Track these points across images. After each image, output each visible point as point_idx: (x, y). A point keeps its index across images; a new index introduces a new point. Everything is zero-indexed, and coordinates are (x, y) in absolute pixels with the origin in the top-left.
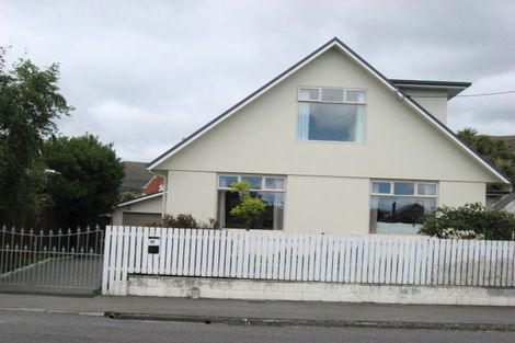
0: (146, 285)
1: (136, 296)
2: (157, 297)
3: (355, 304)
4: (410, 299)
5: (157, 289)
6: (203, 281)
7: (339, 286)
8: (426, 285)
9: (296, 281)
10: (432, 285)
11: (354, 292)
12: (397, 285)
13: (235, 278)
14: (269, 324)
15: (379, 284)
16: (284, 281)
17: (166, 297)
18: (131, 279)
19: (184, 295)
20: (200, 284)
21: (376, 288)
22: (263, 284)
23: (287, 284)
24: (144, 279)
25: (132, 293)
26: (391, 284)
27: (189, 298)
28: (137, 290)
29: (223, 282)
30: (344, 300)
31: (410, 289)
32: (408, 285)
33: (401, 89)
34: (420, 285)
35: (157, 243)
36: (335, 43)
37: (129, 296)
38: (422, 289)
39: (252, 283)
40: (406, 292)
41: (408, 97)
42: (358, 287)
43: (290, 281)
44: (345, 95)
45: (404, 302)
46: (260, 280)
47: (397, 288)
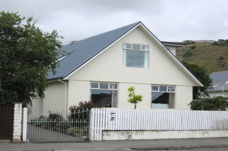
0: (110, 135)
1: (106, 140)
2: (114, 140)
3: (188, 139)
4: (206, 136)
5: (114, 137)
6: (133, 132)
7: (182, 132)
8: (211, 130)
9: (167, 130)
10: (213, 130)
11: (187, 134)
12: (201, 130)
13: (145, 130)
14: (188, 149)
15: (196, 130)
16: (163, 131)
17: (118, 140)
18: (104, 133)
19: (125, 139)
20: (131, 133)
21: (195, 132)
22: (155, 132)
23: (164, 132)
24: (109, 133)
25: (104, 139)
26: (200, 130)
27: (128, 140)
28: (106, 138)
29: (140, 132)
30: (184, 138)
31: (206, 131)
32: (205, 130)
33: (166, 46)
34: (209, 130)
35: (114, 115)
36: (140, 24)
37: (103, 140)
38: (210, 132)
39: (151, 132)
40: (204, 133)
41: (168, 49)
42: (189, 131)
43: (165, 130)
44: (141, 47)
45: (204, 137)
46: (154, 131)
47: (202, 131)
